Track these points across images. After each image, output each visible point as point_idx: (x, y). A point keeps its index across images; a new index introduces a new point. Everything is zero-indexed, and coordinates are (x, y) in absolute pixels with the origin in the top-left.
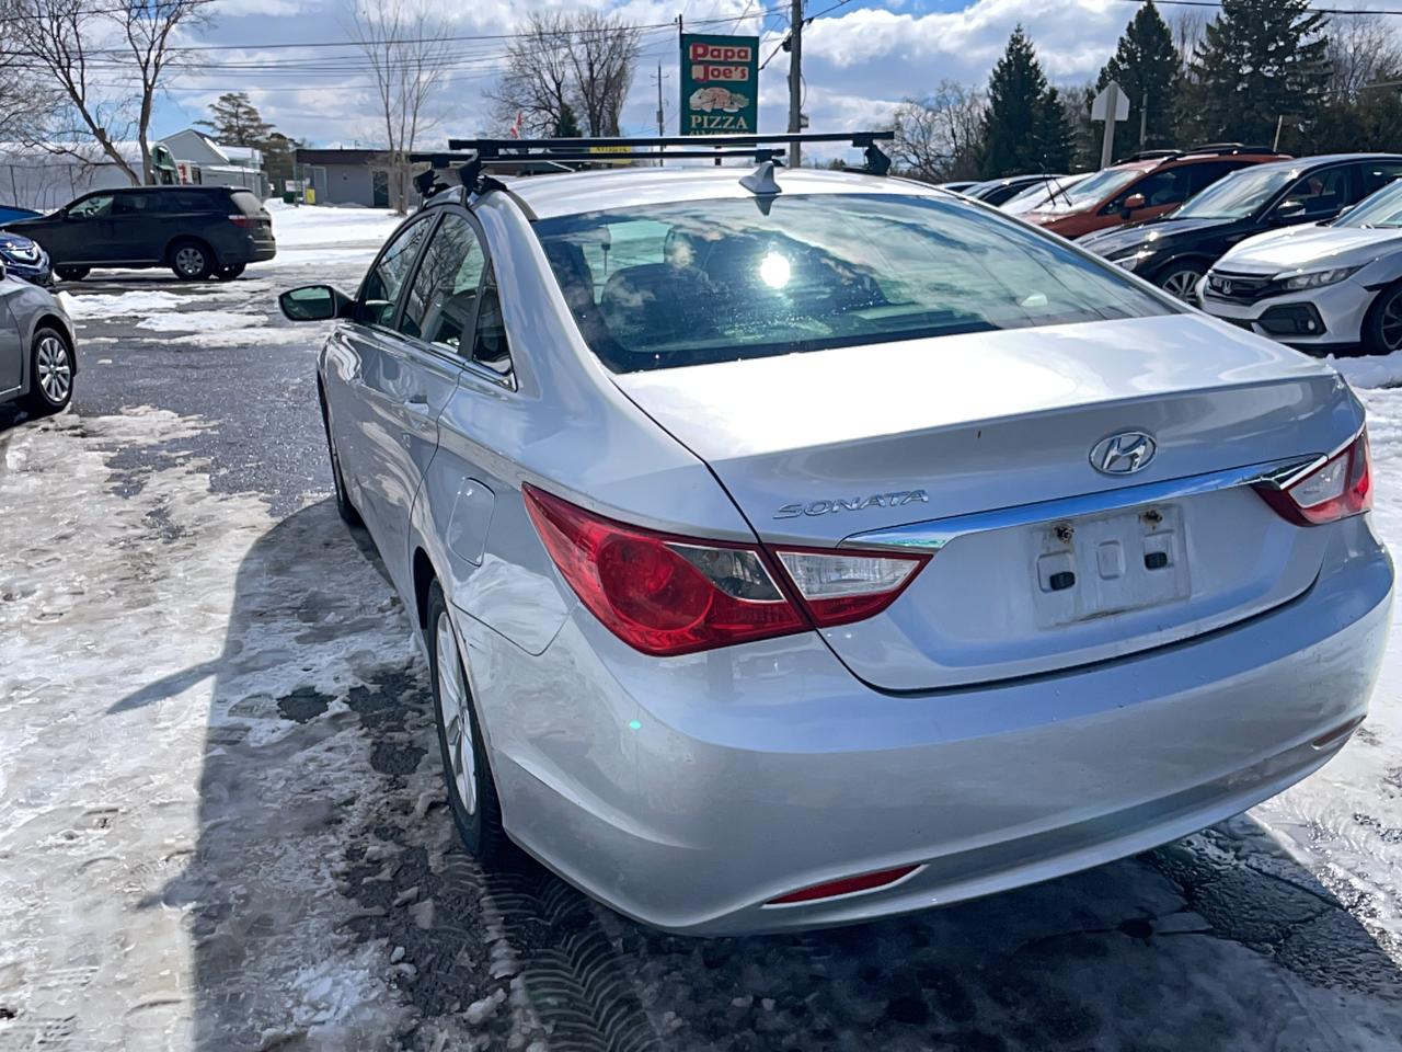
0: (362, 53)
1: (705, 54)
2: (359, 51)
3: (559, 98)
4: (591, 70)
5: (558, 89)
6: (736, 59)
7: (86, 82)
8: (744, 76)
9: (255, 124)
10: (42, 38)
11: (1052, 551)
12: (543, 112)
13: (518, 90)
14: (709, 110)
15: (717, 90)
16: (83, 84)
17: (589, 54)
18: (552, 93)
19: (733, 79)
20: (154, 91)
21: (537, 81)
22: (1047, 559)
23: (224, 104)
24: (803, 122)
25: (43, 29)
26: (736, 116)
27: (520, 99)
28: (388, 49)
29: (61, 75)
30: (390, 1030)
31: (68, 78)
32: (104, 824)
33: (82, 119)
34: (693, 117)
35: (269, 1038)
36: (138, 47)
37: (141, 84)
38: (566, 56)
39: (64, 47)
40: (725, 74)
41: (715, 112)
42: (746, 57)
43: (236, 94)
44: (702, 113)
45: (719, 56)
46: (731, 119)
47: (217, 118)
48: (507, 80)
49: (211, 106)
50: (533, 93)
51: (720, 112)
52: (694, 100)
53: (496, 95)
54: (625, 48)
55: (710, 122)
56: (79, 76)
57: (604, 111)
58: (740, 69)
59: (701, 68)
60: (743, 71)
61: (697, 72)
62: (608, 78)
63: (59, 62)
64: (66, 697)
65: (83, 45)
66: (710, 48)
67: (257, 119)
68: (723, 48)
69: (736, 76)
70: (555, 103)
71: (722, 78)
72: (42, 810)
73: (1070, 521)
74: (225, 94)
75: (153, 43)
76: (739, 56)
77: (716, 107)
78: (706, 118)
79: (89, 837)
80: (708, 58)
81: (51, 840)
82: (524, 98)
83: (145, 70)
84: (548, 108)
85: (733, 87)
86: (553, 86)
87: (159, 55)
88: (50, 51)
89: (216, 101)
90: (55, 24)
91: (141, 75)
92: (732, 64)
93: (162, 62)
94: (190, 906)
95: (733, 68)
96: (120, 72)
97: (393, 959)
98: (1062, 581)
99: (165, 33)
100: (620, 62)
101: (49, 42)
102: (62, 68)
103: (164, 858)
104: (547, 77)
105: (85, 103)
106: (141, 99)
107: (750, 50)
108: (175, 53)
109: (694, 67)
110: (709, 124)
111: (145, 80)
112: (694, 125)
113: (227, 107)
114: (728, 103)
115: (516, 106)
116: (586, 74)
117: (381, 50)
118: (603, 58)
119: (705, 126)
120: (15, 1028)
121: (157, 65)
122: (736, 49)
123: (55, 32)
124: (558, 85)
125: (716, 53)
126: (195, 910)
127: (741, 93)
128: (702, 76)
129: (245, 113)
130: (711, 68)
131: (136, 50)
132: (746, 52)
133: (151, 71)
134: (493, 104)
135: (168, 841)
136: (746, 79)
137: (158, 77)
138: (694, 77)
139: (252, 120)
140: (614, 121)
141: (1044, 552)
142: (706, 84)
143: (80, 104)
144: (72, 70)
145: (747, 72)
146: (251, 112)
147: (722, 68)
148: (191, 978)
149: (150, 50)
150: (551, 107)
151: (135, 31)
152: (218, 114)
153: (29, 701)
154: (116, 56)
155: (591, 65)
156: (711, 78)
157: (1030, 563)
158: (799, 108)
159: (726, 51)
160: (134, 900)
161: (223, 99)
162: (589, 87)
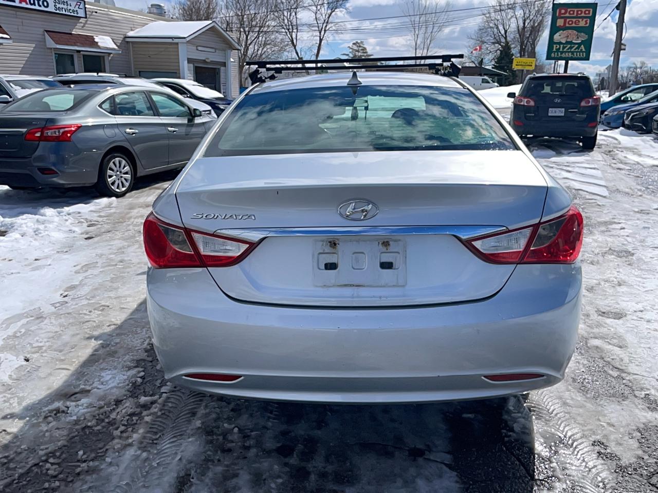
0: (408, 20)
1: (565, 13)
2: (407, 19)
3: (506, 38)
4: (524, 24)
5: (506, 33)
6: (583, 15)
7: (298, 38)
8: (586, 23)
9: (365, 54)
10: (284, 20)
11: (325, 252)
12: (497, 45)
13: (485, 35)
14: (564, 42)
15: (570, 31)
16: (296, 39)
17: (525, 14)
18: (502, 35)
19: (580, 25)
20: (323, 41)
21: (495, 30)
22: (324, 255)
23: (354, 46)
24: (623, 47)
25: (284, 16)
26: (580, 44)
27: (485, 39)
28: (420, 18)
29: (289, 35)
30: (114, 398)
31: (291, 36)
32: (102, 310)
33: (295, 54)
34: (555, 46)
35: (82, 389)
36: (319, 22)
37: (318, 38)
38: (512, 16)
39: (291, 23)
40: (575, 23)
41: (567, 43)
42: (589, 13)
43: (359, 42)
44: (560, 43)
45: (573, 14)
46: (577, 46)
47: (350, 52)
48: (480, 30)
49: (349, 47)
50: (493, 36)
51: (571, 43)
52: (557, 37)
53: (474, 37)
54: (544, 11)
55: (564, 48)
56: (295, 35)
57: (529, 43)
58: (585, 20)
59: (562, 20)
60: (586, 21)
61: (560, 22)
62: (533, 27)
63: (289, 30)
64: (131, 267)
65: (298, 22)
66: (569, 10)
67: (366, 52)
68: (576, 10)
69: (582, 23)
70: (503, 40)
71: (574, 25)
72: (90, 302)
73: (338, 239)
74: (354, 42)
75: (325, 21)
76: (585, 13)
77: (569, 40)
78: (562, 46)
79: (95, 313)
80: (567, 15)
81: (85, 312)
82: (488, 38)
83: (320, 33)
84: (499, 43)
85: (579, 30)
86: (503, 32)
87: (326, 26)
88: (286, 25)
89: (351, 45)
90: (289, 13)
91: (318, 34)
92: (580, 18)
93: (327, 29)
94: (101, 342)
95: (580, 20)
96: (311, 34)
97: (138, 376)
98: (331, 266)
99: (330, 16)
100: (541, 18)
101: (286, 21)
102: (290, 32)
103: (108, 325)
104: (501, 28)
105: (297, 47)
106: (318, 45)
107: (591, 10)
108: (332, 25)
109: (558, 20)
110: (563, 49)
111: (320, 37)
112: (554, 50)
113: (355, 48)
114: (575, 37)
115: (483, 42)
116: (521, 25)
117: (417, 19)
118: (531, 17)
119: (561, 50)
120: (26, 365)
121: (325, 30)
122: (584, 10)
123: (288, 17)
124: (506, 32)
125: (572, 12)
126: (101, 344)
127: (584, 32)
128: (562, 25)
129: (362, 50)
130: (568, 20)
131: (318, 23)
132: (589, 11)
133: (323, 33)
134: (472, 42)
135: (113, 320)
136: (588, 25)
137: (325, 35)
138: (558, 25)
139: (364, 53)
140: (534, 49)
141: (322, 251)
142: (564, 28)
143: (295, 47)
144: (293, 33)
145: (588, 22)
146: (365, 49)
147: (574, 20)
148: (80, 364)
149: (323, 23)
150: (501, 42)
151: (318, 16)
152: (351, 50)
153: (120, 267)
154: (310, 25)
155: (524, 21)
156: (567, 25)
157: (313, 255)
158: (621, 40)
159: (577, 11)
160: (87, 336)
161: (354, 44)
162: (521, 32)
